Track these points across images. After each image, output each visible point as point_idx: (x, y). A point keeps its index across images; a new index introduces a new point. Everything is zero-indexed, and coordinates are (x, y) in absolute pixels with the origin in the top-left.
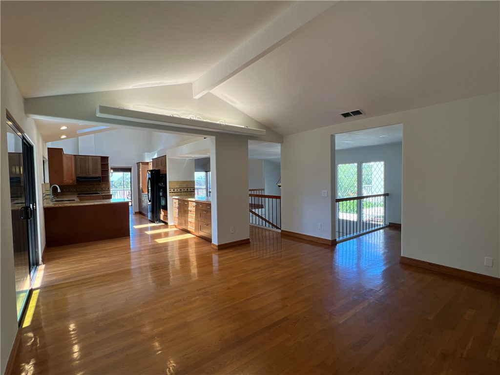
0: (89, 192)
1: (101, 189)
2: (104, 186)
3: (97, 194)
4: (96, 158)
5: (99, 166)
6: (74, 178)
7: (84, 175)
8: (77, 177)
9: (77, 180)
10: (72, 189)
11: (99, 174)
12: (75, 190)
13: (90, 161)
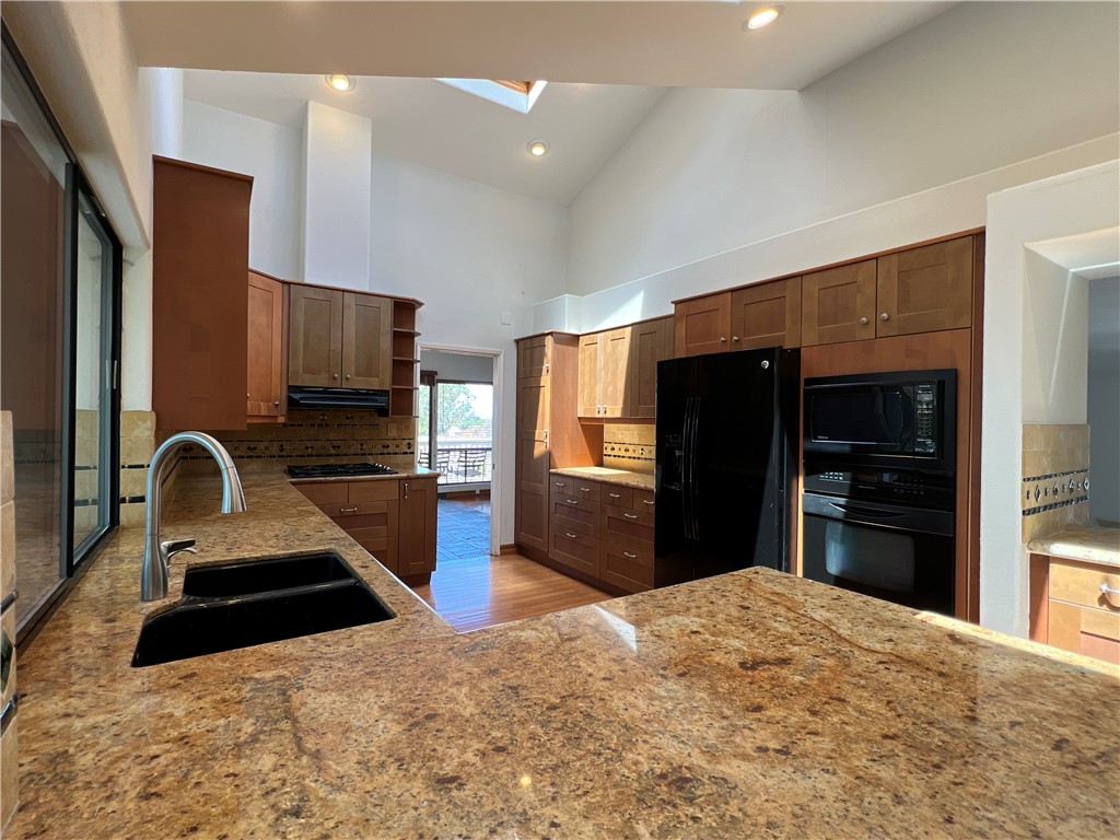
0: (332, 461)
1: (379, 449)
2: (393, 433)
3: (376, 470)
4: (374, 302)
5: (386, 343)
6: (279, 392)
7: (321, 381)
8: (292, 389)
9: (292, 403)
10: (262, 446)
11: (382, 380)
12: (275, 449)
13: (351, 315)
